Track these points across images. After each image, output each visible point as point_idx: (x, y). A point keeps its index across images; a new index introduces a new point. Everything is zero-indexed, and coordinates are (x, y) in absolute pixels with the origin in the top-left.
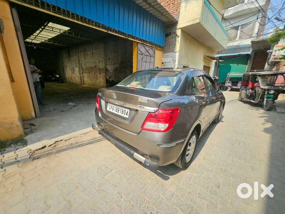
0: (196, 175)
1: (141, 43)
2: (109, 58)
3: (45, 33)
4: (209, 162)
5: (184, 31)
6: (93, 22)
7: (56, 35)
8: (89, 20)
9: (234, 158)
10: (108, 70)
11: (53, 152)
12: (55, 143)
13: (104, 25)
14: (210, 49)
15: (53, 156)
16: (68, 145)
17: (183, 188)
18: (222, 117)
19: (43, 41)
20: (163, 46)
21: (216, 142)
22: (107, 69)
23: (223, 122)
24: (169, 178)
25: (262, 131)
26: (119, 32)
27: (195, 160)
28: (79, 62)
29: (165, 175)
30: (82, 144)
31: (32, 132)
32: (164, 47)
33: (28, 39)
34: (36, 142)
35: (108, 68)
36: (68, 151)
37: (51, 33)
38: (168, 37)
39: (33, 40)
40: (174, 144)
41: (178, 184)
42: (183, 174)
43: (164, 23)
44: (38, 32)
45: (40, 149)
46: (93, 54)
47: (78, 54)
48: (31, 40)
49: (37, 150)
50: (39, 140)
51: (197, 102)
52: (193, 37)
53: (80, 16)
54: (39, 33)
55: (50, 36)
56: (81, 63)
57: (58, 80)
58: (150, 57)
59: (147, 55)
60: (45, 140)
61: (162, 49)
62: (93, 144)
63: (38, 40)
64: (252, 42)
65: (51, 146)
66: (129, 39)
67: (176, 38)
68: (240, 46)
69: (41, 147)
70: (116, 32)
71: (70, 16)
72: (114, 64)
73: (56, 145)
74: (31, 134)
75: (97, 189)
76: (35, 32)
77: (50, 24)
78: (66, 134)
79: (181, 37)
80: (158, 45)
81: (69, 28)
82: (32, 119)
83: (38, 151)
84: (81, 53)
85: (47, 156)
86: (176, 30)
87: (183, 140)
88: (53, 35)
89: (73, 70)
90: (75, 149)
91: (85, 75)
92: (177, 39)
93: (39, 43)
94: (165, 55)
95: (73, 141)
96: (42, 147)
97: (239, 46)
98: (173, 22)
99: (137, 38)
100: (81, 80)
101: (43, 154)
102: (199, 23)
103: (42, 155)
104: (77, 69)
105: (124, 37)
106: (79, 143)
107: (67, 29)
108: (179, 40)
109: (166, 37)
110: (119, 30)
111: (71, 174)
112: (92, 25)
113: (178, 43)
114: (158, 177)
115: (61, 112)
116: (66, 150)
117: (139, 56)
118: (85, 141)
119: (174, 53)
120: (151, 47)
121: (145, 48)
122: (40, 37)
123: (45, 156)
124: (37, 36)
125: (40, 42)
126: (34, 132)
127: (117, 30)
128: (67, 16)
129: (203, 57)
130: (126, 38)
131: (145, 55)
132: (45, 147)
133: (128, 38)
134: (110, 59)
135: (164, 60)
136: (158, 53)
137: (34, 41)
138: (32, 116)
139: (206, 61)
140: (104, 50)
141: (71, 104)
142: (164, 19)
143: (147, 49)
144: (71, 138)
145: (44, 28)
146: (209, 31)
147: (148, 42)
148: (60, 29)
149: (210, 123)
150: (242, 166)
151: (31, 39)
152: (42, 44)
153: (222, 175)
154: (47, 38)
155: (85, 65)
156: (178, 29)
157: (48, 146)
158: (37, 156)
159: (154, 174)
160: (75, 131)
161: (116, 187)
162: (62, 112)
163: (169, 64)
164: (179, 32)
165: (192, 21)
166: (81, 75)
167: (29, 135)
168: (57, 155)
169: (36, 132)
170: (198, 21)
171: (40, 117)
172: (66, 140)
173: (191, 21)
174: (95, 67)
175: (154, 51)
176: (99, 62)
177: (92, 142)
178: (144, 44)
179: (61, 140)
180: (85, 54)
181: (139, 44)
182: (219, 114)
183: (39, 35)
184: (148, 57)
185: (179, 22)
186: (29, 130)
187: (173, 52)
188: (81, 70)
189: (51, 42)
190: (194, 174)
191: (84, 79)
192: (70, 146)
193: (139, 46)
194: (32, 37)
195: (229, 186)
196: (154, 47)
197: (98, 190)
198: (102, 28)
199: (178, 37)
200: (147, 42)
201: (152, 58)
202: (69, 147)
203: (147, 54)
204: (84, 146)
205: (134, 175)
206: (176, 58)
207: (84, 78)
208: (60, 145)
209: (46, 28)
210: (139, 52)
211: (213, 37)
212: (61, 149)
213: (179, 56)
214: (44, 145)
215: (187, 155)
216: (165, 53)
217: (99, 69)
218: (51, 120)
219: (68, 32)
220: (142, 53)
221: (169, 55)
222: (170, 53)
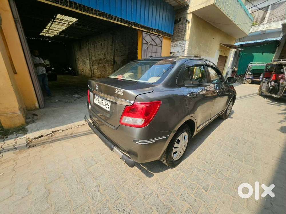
0: (184, 174)
1: (146, 31)
2: (117, 50)
3: (56, 26)
4: (203, 161)
5: (196, 15)
6: (92, 10)
7: (66, 27)
8: (88, 8)
9: (234, 159)
10: (117, 62)
11: (48, 141)
12: (52, 133)
13: (104, 13)
14: (228, 36)
15: (47, 145)
16: (63, 136)
17: (165, 187)
19: (56, 34)
20: (172, 34)
21: (217, 140)
22: (115, 61)
23: (232, 118)
24: (153, 175)
25: (278, 130)
26: (121, 20)
28: (89, 55)
29: (150, 172)
30: (77, 135)
31: (34, 122)
32: (172, 35)
33: (42, 32)
34: (35, 131)
35: (116, 59)
36: (62, 141)
37: (61, 25)
38: (178, 24)
39: (46, 33)
40: (152, 141)
41: (160, 183)
42: (170, 172)
43: (174, 7)
44: (49, 25)
45: (37, 138)
46: (102, 46)
47: (88, 46)
48: (45, 34)
49: (34, 139)
50: (38, 130)
51: (188, 95)
52: (206, 22)
53: (79, 4)
54: (51, 26)
55: (61, 29)
56: (91, 55)
58: (156, 47)
59: (153, 45)
60: (44, 129)
61: (170, 38)
62: (87, 136)
63: (49, 33)
64: (283, 25)
65: (48, 136)
66: (133, 27)
67: (186, 25)
68: (267, 31)
69: (38, 136)
70: (118, 20)
71: (68, 4)
72: (122, 56)
73: (53, 135)
74: (32, 123)
75: (78, 180)
76: (47, 25)
77: (59, 16)
78: (64, 124)
79: (192, 23)
80: (166, 32)
81: (76, 20)
82: (36, 109)
83: (35, 140)
84: (91, 45)
85: (42, 145)
86: (187, 15)
87: (165, 137)
88: (63, 28)
89: (84, 62)
90: (69, 139)
91: (95, 67)
92: (188, 25)
93: (53, 37)
94: (174, 44)
95: (69, 132)
96: (40, 136)
97: (265, 31)
98: (183, 5)
99: (141, 26)
100: (91, 72)
101: (39, 143)
102: (213, 5)
103: (38, 144)
104: (88, 62)
105: (127, 25)
106: (74, 134)
107: (75, 20)
108: (189, 26)
109: (175, 23)
110: (121, 18)
111: (58, 164)
112: (92, 13)
113: (188, 30)
114: (142, 174)
115: (65, 103)
116: (60, 140)
117: (144, 46)
118: (81, 132)
119: (184, 42)
120: (158, 35)
121: (150, 37)
122: (52, 31)
123: (40, 145)
124: (49, 29)
125: (53, 35)
126: (35, 121)
127: (118, 18)
128: (65, 5)
129: (219, 45)
130: (129, 26)
131: (150, 44)
132: (42, 136)
133: (131, 26)
134: (118, 51)
135: (173, 50)
136: (166, 42)
137: (47, 35)
138: (35, 106)
139: (222, 50)
140: (112, 41)
141: (76, 96)
142: (173, 3)
143: (153, 37)
144: (68, 129)
145: (53, 22)
146: (226, 14)
147: (155, 30)
148: (68, 21)
149: (212, 119)
150: (241, 168)
151: (45, 33)
152: (55, 36)
153: (214, 177)
154: (59, 31)
155: (95, 57)
156: (189, 13)
157: (45, 135)
158: (33, 144)
159: (138, 169)
160: (73, 122)
161: (96, 180)
162: (66, 104)
163: (178, 54)
164: (190, 17)
165: (205, 2)
166: (92, 67)
167: (30, 124)
168: (51, 144)
169: (37, 122)
170: (212, 2)
171: (43, 108)
172: (63, 131)
174: (104, 59)
175: (160, 40)
176: (108, 53)
177: (86, 134)
178: (150, 32)
179: (59, 131)
180: (94, 46)
181: (144, 32)
182: (227, 109)
183: (51, 28)
184: (154, 46)
185: (190, 6)
186: (30, 120)
187: (183, 40)
188: (91, 63)
189: (62, 34)
190: (182, 173)
191: (95, 72)
192: (66, 137)
193: (144, 35)
194: (45, 30)
195: (219, 189)
196: (161, 35)
197: (79, 182)
198: (103, 16)
199: (189, 23)
200: (152, 30)
201: (159, 48)
202: (64, 137)
203: (153, 43)
204: (78, 137)
205: (118, 169)
206: (186, 47)
207: (94, 70)
208: (56, 136)
209: (55, 20)
210: (144, 41)
211: (232, 21)
212: (56, 139)
213: (190, 45)
214: (42, 134)
215: (175, 153)
216: (174, 42)
217: (108, 61)
218: (53, 111)
219: (76, 23)
220: (147, 42)
221: (178, 44)
222: (180, 41)
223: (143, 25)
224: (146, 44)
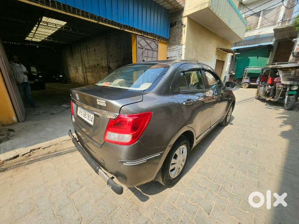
0: (183, 194)
1: (140, 34)
2: (111, 55)
3: (43, 30)
4: (204, 176)
5: (191, 19)
6: (78, 11)
7: (54, 31)
8: (74, 9)
9: (237, 171)
10: (112, 68)
11: (24, 163)
12: (30, 152)
13: (93, 14)
14: (224, 40)
15: (22, 168)
16: (44, 154)
17: (162, 212)
18: (232, 118)
19: (44, 38)
20: (168, 38)
21: (218, 150)
22: (110, 67)
23: (232, 124)
24: (148, 198)
25: (279, 135)
26: (112, 23)
27: (187, 174)
28: (82, 61)
29: (145, 194)
30: (61, 153)
31: (8, 139)
32: (168, 40)
33: (27, 37)
34: (9, 151)
35: (110, 66)
36: (41, 162)
37: (48, 29)
38: (174, 27)
39: (32, 38)
40: (144, 160)
41: (157, 207)
42: (168, 192)
43: (168, 10)
44: (35, 28)
45: (11, 159)
46: (95, 51)
47: (81, 51)
48: (31, 39)
49: (7, 160)
50: (13, 149)
51: (184, 103)
52: (202, 26)
53: (62, 4)
54: (36, 30)
55: (49, 33)
56: (83, 61)
57: (61, 81)
58: (152, 51)
59: (148, 49)
60: (20, 148)
61: (166, 42)
62: (73, 153)
63: (36, 37)
64: (275, 30)
65: (25, 156)
66: (126, 30)
67: (182, 28)
69: (12, 156)
70: (109, 23)
71: (50, 4)
72: (116, 61)
73: (31, 154)
74: (6, 141)
75: (55, 212)
76: (32, 29)
77: (44, 19)
78: (47, 140)
79: (187, 28)
80: (162, 36)
81: (65, 23)
82: (14, 123)
83: (8, 162)
84: (83, 51)
85: (16, 167)
86: (182, 18)
87: (160, 154)
88: (51, 32)
89: (77, 69)
90: (51, 159)
91: (89, 74)
92: (183, 29)
93: (40, 42)
94: (170, 48)
95: (52, 149)
96: (14, 157)
97: (259, 35)
98: (178, 8)
99: (135, 30)
100: (85, 79)
101: (12, 165)
102: (208, 8)
103: (11, 167)
104: (80, 68)
105: (119, 28)
106: (58, 151)
107: (63, 23)
108: (185, 30)
109: (171, 27)
110: (112, 20)
111: (33, 192)
112: (79, 15)
113: (184, 34)
114: (135, 198)
115: (51, 114)
116: (40, 160)
117: (138, 50)
118: (66, 149)
119: (180, 46)
120: (153, 39)
121: (145, 40)
122: (38, 35)
123: (13, 168)
124: (35, 33)
125: (40, 40)
126: (11, 138)
127: (109, 20)
129: (216, 49)
130: (121, 29)
131: (145, 49)
132: (17, 156)
133: (123, 29)
134: (113, 56)
135: (170, 54)
136: (162, 47)
137: (34, 40)
138: (12, 120)
139: (219, 55)
140: (106, 47)
141: (65, 106)
142: (168, 6)
143: (149, 41)
144: (51, 146)
145: (39, 25)
146: (221, 18)
147: (149, 33)
148: (56, 24)
149: (212, 127)
150: (245, 182)
151: (31, 37)
152: (43, 41)
153: (217, 194)
154: (46, 35)
155: (88, 63)
156: (184, 17)
157: (21, 155)
158: (4, 167)
159: (131, 192)
160: (58, 137)
161: (78, 210)
162: (51, 116)
163: (174, 58)
164: (185, 21)
165: (200, 6)
166: (85, 74)
167: (4, 142)
168: (27, 166)
169: (13, 139)
170: (206, 6)
171: (23, 122)
172: (44, 148)
173: (198, 7)
174: (98, 65)
175: (156, 44)
176: (102, 59)
177: (73, 151)
178: (145, 36)
179: (39, 148)
180: (87, 51)
181: (138, 36)
182: (227, 115)
183: (37, 32)
184: (149, 51)
185: (185, 9)
186: (4, 137)
187: (179, 44)
188: (84, 69)
189: (50, 39)
190: (181, 193)
191: (88, 79)
192: (47, 155)
193: (138, 39)
194: (31, 35)
195: (223, 210)
196: (156, 39)
197: (56, 214)
198: (91, 18)
199: (185, 26)
200: (147, 34)
201: (155, 53)
202: (45, 156)
203: (148, 47)
204: (62, 156)
205: (107, 194)
206: (183, 51)
207: (88, 77)
208: (35, 155)
209: (41, 24)
210: (139, 46)
211: (227, 26)
212: (35, 159)
213: (186, 49)
214: (17, 154)
215: (172, 170)
216: (170, 46)
217: (102, 67)
218: (35, 125)
219: (64, 27)
220: (142, 47)
221: (175, 49)
222: (176, 46)
223: (137, 28)
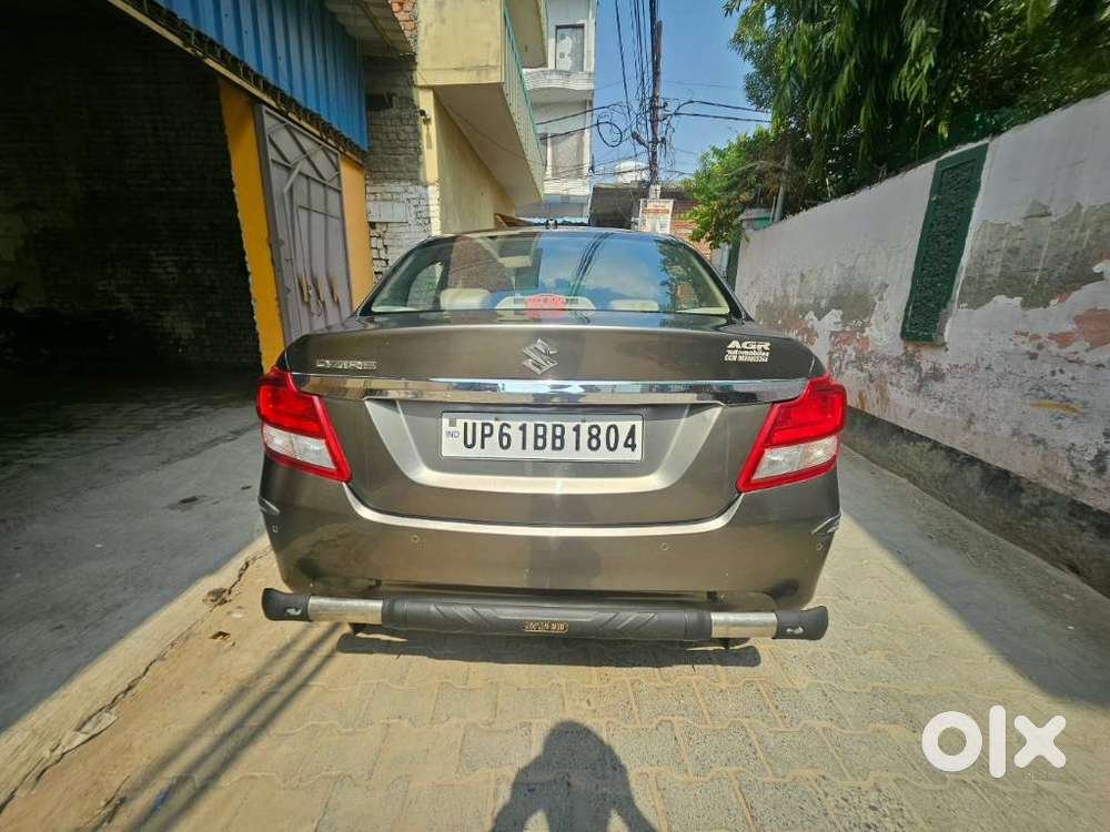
1: (273, 104)
5: (440, 101)
20: (366, 148)
32: (366, 153)
38: (382, 114)
43: (355, 41)
58: (321, 187)
59: (308, 177)
61: (361, 162)
64: (596, 190)
67: (416, 125)
68: (572, 198)
79: (438, 127)
80: (347, 135)
86: (414, 90)
92: (424, 130)
94: (378, 189)
97: (568, 197)
98: (395, 49)
99: (248, 74)
102: (498, 88)
105: (177, 41)
108: (430, 133)
109: (369, 109)
113: (429, 147)
117: (274, 170)
119: (421, 187)
120: (321, 139)
121: (293, 137)
129: (492, 215)
130: (190, 51)
131: (299, 172)
133: (199, 53)
135: (378, 212)
136: (350, 176)
142: (359, 25)
143: (306, 144)
147: (305, 111)
156: (422, 87)
163: (402, 229)
164: (426, 103)
165: (473, 69)
170: (496, 78)
173: (468, 71)
175: (332, 163)
178: (290, 115)
181: (265, 108)
184: (313, 184)
185: (419, 59)
187: (415, 179)
193: (269, 121)
196: (330, 141)
199: (427, 121)
201: (333, 197)
203: (305, 167)
206: (431, 208)
210: (272, 152)
213: (443, 201)
216: (376, 181)
220: (286, 160)
221: (398, 193)
222: (403, 183)
224: (280, 164)
